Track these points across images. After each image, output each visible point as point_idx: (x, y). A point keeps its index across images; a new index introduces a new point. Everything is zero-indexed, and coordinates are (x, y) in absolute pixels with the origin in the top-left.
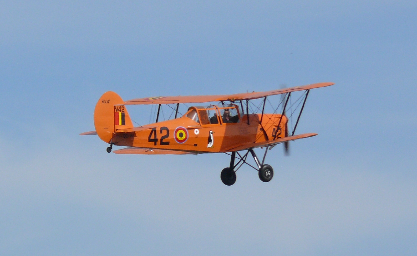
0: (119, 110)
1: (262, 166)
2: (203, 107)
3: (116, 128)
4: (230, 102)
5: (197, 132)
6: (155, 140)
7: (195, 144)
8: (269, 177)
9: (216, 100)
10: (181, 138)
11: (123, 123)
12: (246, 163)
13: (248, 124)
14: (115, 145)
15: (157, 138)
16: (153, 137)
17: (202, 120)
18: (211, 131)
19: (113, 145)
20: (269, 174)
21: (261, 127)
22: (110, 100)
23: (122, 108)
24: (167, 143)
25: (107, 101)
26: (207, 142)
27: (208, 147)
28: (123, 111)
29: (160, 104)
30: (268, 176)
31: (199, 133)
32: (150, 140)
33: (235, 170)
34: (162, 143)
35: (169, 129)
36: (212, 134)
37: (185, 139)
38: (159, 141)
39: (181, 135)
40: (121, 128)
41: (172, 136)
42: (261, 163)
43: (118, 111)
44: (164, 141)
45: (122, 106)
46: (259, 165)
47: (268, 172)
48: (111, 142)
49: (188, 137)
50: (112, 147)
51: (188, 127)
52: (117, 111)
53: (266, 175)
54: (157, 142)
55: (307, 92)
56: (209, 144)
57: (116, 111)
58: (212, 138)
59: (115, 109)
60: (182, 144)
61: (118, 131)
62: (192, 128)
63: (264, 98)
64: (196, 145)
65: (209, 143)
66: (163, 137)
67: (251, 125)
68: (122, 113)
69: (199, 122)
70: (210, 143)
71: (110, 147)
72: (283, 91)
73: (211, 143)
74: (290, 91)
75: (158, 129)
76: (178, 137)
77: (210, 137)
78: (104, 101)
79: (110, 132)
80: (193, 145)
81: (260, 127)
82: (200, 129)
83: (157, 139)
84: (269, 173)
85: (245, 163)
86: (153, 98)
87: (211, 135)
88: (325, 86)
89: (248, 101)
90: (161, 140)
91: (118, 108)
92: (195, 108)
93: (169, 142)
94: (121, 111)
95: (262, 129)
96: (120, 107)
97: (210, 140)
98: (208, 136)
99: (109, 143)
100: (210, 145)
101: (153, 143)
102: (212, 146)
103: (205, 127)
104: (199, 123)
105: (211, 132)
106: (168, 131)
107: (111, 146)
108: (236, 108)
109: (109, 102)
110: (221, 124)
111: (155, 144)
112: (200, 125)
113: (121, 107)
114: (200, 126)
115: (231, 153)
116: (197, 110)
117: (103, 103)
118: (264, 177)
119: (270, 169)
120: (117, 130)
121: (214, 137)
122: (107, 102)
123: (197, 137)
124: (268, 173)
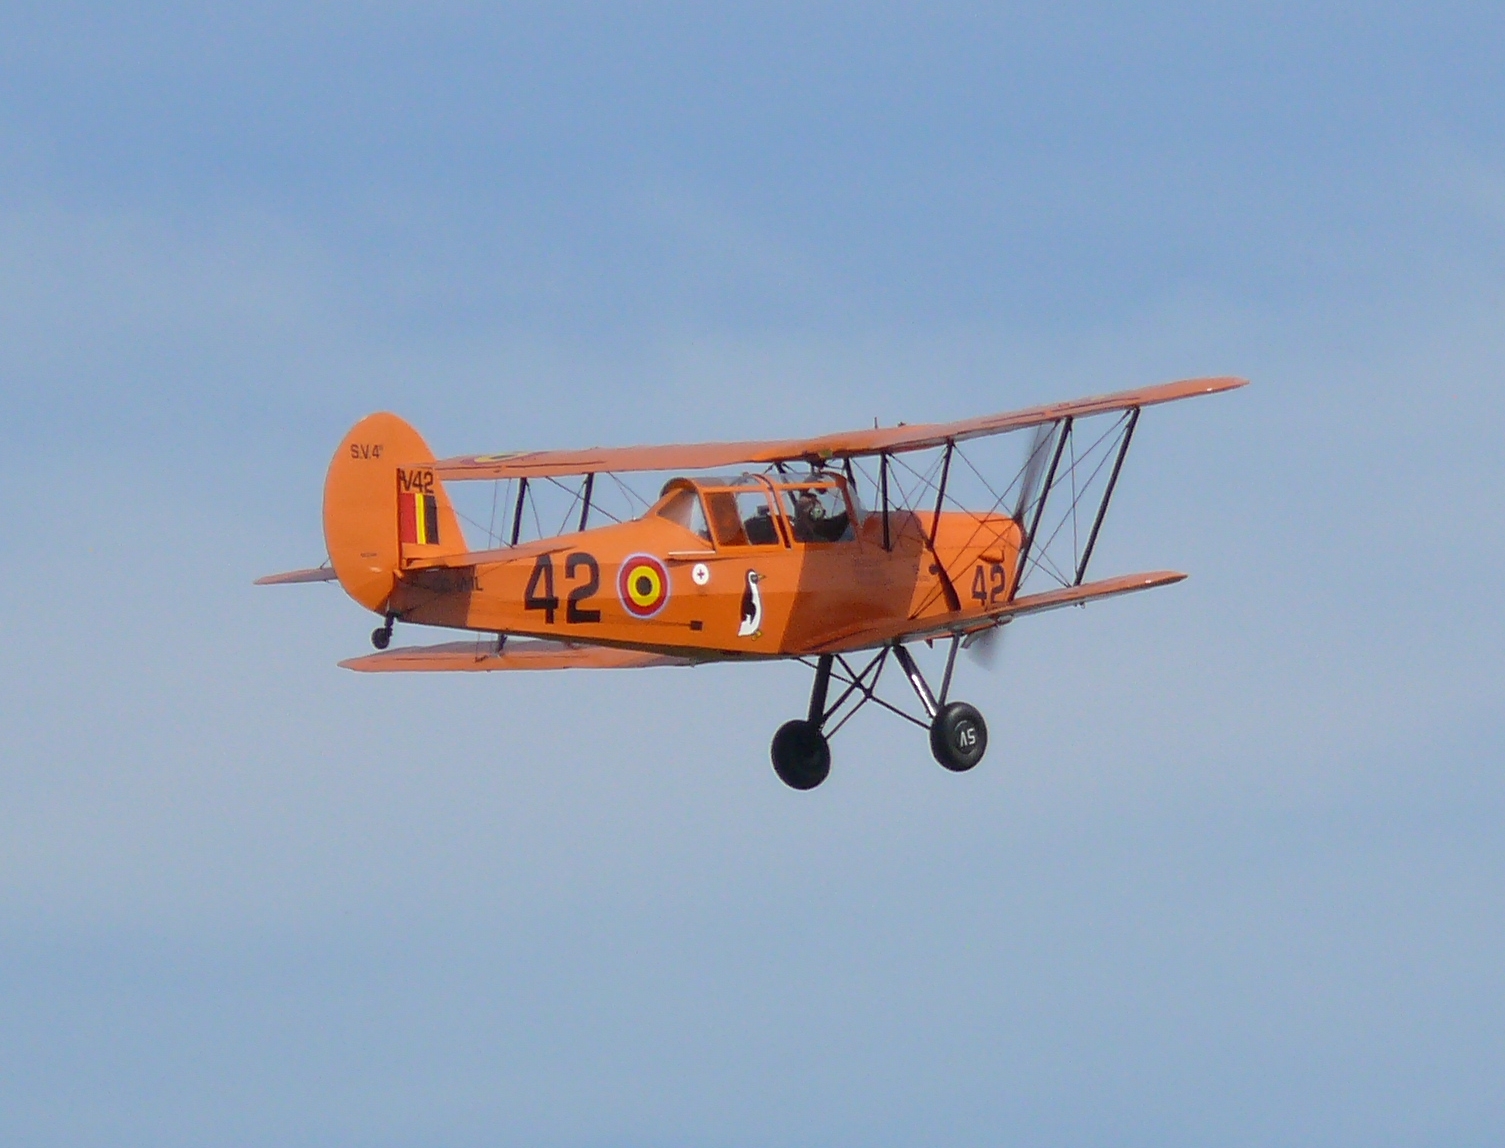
0: (415, 485)
1: (943, 709)
2: (718, 482)
3: (408, 555)
4: (809, 466)
5: (701, 574)
6: (549, 604)
7: (692, 622)
8: (973, 753)
9: (754, 459)
10: (644, 597)
11: (432, 536)
12: (875, 699)
13: (887, 547)
14: (402, 619)
15: (555, 595)
16: (540, 592)
17: (720, 529)
18: (751, 570)
19: (395, 620)
20: (971, 740)
21: (933, 561)
22: (382, 448)
23: (425, 477)
24: (593, 616)
25: (371, 449)
26: (739, 617)
27: (740, 634)
28: (429, 488)
29: (523, 476)
30: (967, 749)
31: (710, 578)
32: (531, 604)
33: (826, 730)
34: (575, 616)
35: (599, 561)
36: (755, 582)
37: (655, 603)
38: (563, 605)
39: (644, 586)
40: (424, 553)
41: (609, 590)
42: (937, 700)
43: (411, 487)
44: (581, 606)
45: (427, 470)
46: (929, 705)
47: (966, 735)
48: (388, 609)
49: (669, 594)
50: (393, 627)
51: (671, 553)
52: (407, 488)
53: (962, 744)
54: (555, 611)
55: (1130, 417)
56: (744, 623)
57: (403, 490)
58: (756, 601)
59: (402, 483)
60: (642, 620)
61: (415, 565)
62: (682, 558)
63: (945, 446)
64: (696, 625)
65: (744, 618)
66: (575, 591)
67: (897, 549)
68: (425, 497)
69: (708, 535)
70: (749, 616)
71: (385, 630)
72: (1043, 414)
73: (752, 619)
74: (1069, 412)
75: (559, 561)
76: (634, 593)
77: (748, 595)
78: (361, 451)
79: (382, 570)
80: (685, 625)
81: (926, 560)
82: (712, 563)
83: (556, 600)
84: (970, 737)
85: (869, 700)
86: (495, 458)
87: (754, 587)
88: (1213, 391)
89: (888, 457)
90: (572, 603)
91: (413, 478)
92: (693, 481)
93: (599, 612)
94: (423, 489)
95: (938, 568)
96: (419, 473)
97: (748, 608)
98: (742, 590)
99: (380, 610)
100: (748, 627)
101: (543, 612)
102: (758, 630)
103: (731, 556)
104: (709, 538)
105: (752, 576)
106: (595, 569)
107: (389, 623)
108: (838, 485)
109: (377, 456)
110: (788, 545)
111: (550, 619)
112: (714, 549)
113: (422, 476)
114: (713, 552)
115: (815, 660)
116: (702, 490)
117: (354, 457)
118: (955, 751)
119: (973, 719)
120: (410, 561)
121: (762, 597)
122: (370, 454)
123: (702, 593)
124: (967, 737)
